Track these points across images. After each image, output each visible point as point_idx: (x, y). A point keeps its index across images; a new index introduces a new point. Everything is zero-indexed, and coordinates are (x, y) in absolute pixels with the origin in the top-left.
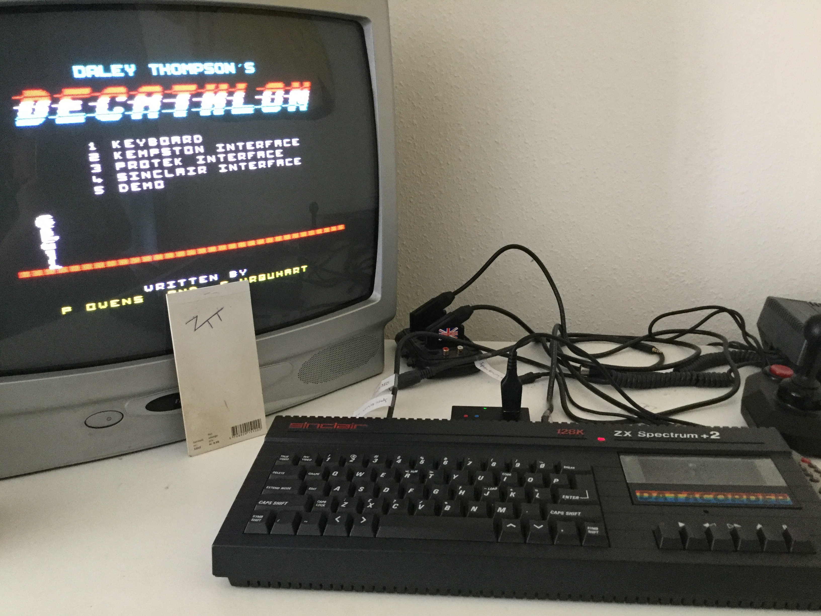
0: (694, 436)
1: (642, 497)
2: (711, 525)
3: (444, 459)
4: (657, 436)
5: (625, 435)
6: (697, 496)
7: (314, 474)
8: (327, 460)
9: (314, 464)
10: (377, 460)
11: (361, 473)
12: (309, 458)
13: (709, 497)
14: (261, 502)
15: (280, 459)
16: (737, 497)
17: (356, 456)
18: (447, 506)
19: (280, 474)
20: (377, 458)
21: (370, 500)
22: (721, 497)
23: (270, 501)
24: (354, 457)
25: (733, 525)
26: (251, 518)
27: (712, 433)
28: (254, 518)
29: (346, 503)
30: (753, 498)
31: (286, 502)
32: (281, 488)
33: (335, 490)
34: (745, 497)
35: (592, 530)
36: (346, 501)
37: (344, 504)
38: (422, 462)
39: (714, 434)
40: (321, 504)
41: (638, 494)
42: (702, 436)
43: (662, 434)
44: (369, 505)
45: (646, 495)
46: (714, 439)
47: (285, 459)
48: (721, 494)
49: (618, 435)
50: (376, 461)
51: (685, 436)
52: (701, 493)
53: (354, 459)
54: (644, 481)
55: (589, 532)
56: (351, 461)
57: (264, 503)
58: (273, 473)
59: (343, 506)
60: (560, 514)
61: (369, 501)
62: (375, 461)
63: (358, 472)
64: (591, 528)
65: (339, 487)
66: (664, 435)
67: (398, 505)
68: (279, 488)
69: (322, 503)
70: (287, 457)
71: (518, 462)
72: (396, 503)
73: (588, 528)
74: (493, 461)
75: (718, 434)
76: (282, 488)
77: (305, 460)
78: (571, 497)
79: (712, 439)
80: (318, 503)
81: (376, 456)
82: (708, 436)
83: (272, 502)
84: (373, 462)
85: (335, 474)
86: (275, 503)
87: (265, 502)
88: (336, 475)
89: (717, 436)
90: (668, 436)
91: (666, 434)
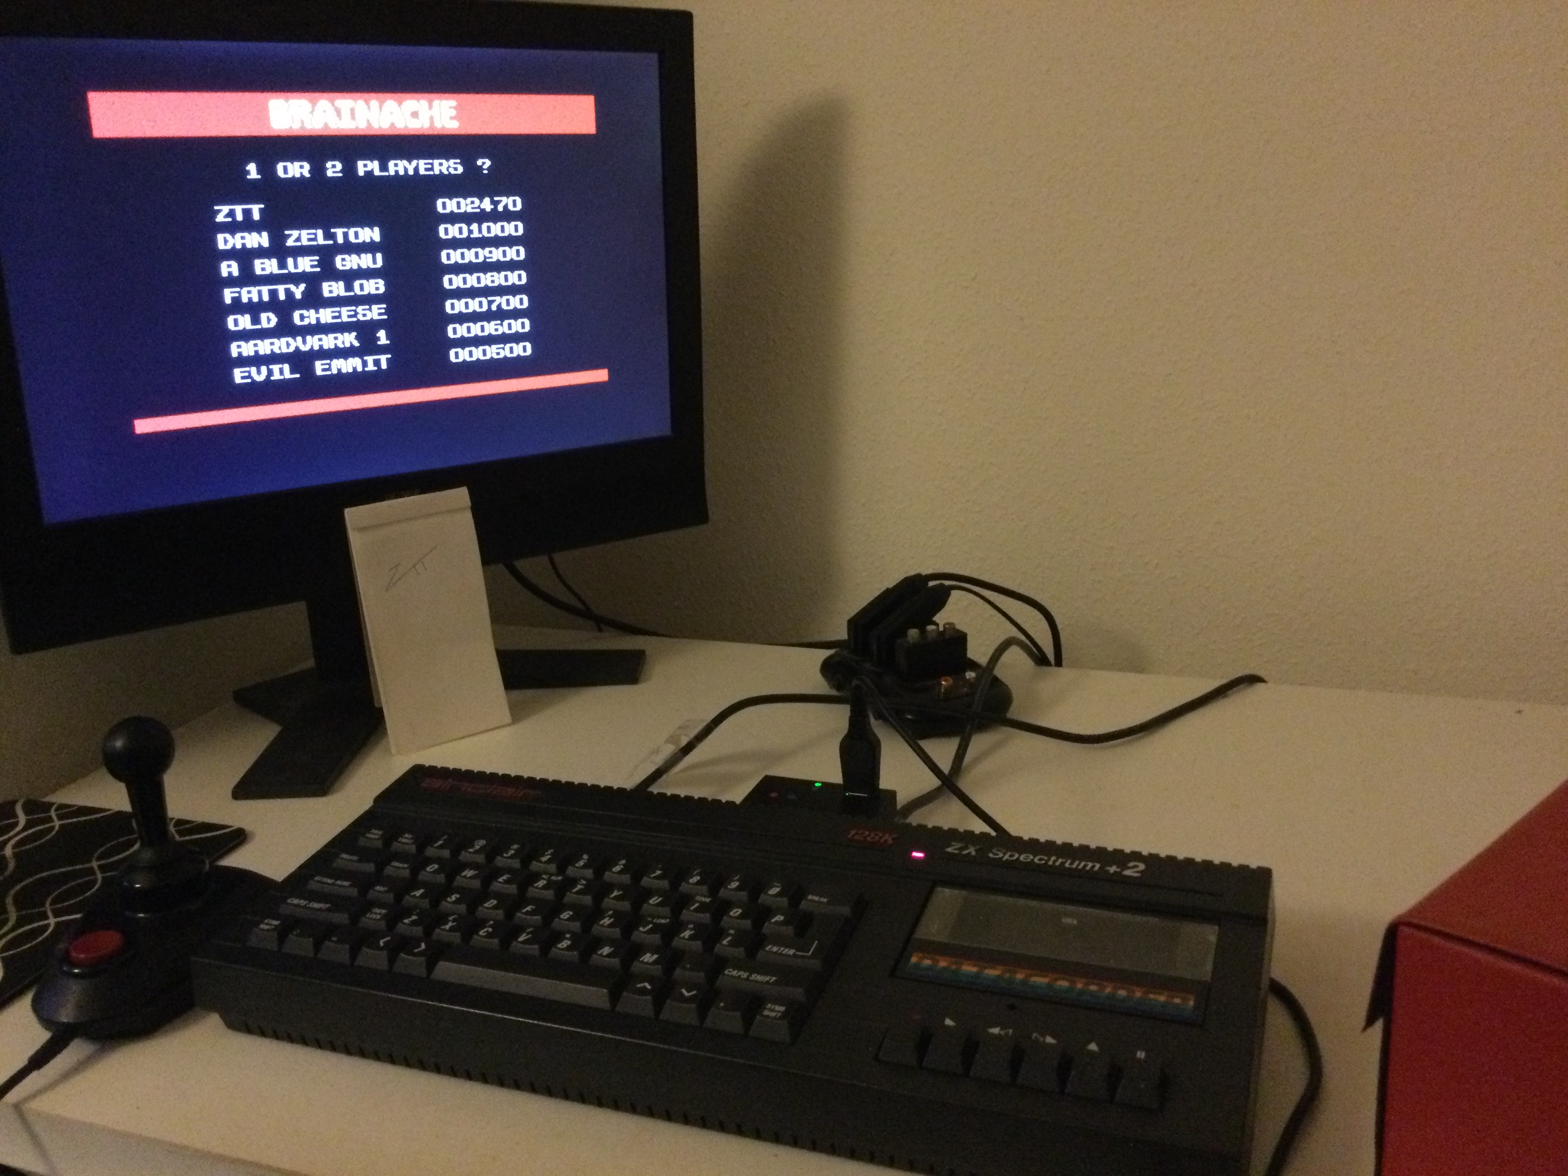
0: (1093, 867)
1: (917, 966)
2: (1002, 1032)
3: (620, 863)
4: (1025, 861)
5: (966, 852)
6: (1020, 976)
7: (401, 865)
8: (436, 845)
9: (413, 849)
10: (512, 852)
11: (472, 871)
12: (411, 839)
13: (1040, 980)
14: (292, 900)
15: (367, 835)
16: (1093, 988)
17: (485, 842)
18: (566, 941)
19: (351, 860)
20: (515, 850)
21: (453, 917)
22: (1064, 984)
23: (305, 899)
24: (480, 844)
25: (1044, 1036)
26: (263, 923)
27: (1131, 864)
28: (267, 924)
29: (414, 917)
30: (1122, 993)
31: (328, 905)
32: (336, 880)
33: (412, 894)
34: (1108, 990)
35: (773, 1010)
36: (416, 915)
37: (410, 919)
38: (581, 863)
39: (1135, 867)
40: (376, 913)
41: (914, 959)
42: (1108, 868)
43: (1035, 857)
44: (447, 924)
45: (927, 962)
46: (1130, 877)
47: (373, 836)
48: (1063, 979)
49: (954, 849)
50: (510, 854)
51: (1074, 866)
52: (1029, 972)
53: (479, 847)
54: (943, 938)
55: (766, 1013)
56: (471, 850)
57: (296, 901)
58: (341, 856)
59: (406, 921)
60: (740, 976)
61: (451, 919)
62: (507, 854)
63: (468, 870)
64: (773, 1007)
65: (422, 891)
66: (1036, 860)
67: (490, 930)
68: (333, 881)
69: (378, 913)
70: (380, 833)
71: (737, 880)
72: (490, 926)
73: (769, 1006)
74: (696, 875)
75: (1142, 867)
76: (339, 882)
77: (404, 840)
78: (782, 949)
79: (1126, 877)
80: (372, 913)
81: (515, 846)
82: (1118, 870)
83: (307, 902)
84: (505, 855)
85: (432, 868)
86: (311, 904)
87: (298, 900)
88: (432, 870)
89: (1137, 872)
90: (1044, 862)
91: (1042, 857)
